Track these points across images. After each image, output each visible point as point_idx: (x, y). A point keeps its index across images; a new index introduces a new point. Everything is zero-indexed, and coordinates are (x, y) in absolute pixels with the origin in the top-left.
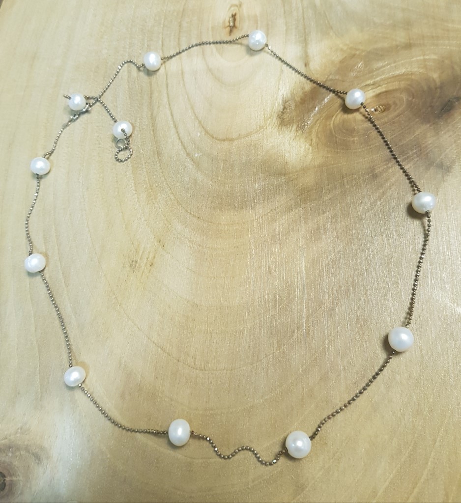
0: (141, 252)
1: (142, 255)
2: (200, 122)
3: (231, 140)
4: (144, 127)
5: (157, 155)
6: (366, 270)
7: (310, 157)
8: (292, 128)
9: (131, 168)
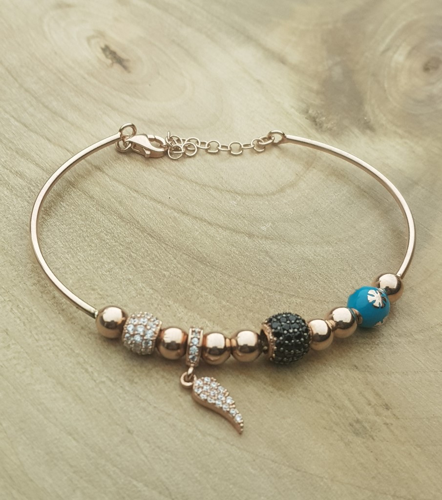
0: (347, 402)
1: (353, 405)
2: (216, 188)
3: (292, 185)
4: (128, 240)
5: (199, 264)
7: (419, 150)
8: (353, 133)
9: (177, 305)
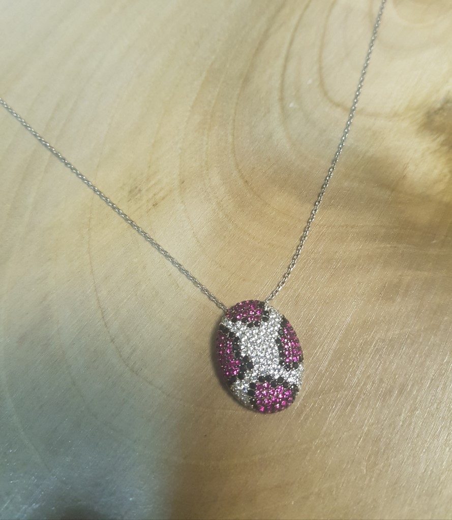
1: (152, 186)
2: (320, 69)
4: (249, 40)
5: (243, 79)
6: (432, 380)
8: (438, 137)
9: (203, 79)
